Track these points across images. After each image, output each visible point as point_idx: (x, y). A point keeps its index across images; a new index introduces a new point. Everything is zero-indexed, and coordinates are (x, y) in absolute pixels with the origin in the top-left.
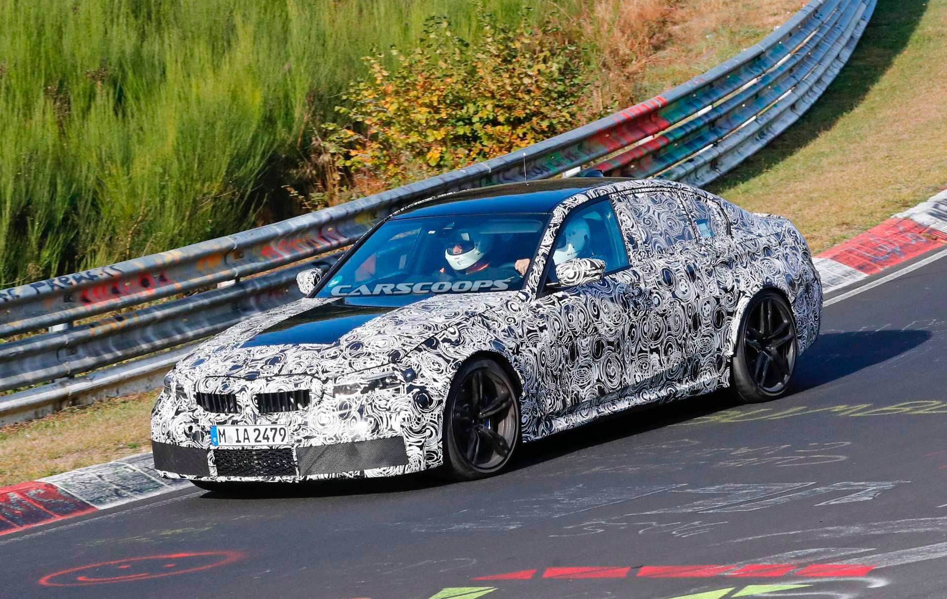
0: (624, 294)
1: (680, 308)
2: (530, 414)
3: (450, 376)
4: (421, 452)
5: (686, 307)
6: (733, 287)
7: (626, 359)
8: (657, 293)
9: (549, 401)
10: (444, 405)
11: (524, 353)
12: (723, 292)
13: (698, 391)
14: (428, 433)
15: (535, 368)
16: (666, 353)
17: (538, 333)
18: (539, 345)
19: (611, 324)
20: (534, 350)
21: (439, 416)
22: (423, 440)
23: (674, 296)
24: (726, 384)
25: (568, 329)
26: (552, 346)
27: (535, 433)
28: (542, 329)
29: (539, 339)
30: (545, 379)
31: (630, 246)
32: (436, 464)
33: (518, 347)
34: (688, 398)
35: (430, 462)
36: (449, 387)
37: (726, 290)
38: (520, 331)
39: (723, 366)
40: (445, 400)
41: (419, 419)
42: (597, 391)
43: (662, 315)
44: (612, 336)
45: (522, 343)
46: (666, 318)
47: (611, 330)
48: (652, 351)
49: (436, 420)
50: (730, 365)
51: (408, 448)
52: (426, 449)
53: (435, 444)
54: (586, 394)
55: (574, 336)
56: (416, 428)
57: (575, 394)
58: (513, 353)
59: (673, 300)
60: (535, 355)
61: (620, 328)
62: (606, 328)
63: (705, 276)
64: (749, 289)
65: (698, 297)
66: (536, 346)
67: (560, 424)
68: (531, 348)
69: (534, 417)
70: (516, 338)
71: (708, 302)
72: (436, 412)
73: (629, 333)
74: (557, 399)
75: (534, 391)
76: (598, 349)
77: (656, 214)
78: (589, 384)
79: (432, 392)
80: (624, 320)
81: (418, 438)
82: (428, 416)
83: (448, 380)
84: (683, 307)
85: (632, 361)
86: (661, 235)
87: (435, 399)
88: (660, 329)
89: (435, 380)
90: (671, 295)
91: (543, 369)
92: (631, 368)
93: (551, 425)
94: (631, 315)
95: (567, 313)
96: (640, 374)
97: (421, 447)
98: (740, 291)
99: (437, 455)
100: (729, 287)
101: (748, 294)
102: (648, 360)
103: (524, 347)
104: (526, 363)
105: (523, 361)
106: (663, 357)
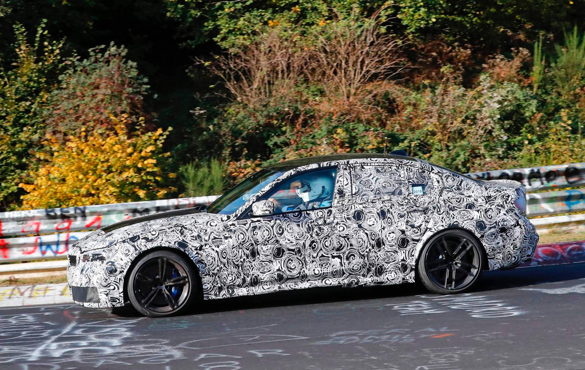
0: (311, 223)
1: (364, 234)
2: (211, 284)
3: (131, 258)
4: (107, 298)
6: (421, 225)
7: (307, 260)
8: (344, 224)
9: (231, 278)
10: (125, 273)
11: (207, 250)
12: (409, 228)
13: (383, 283)
14: (112, 287)
15: (216, 259)
16: (348, 259)
17: (223, 240)
18: (221, 247)
19: (293, 240)
21: (120, 279)
22: (108, 291)
23: (360, 226)
24: (412, 281)
25: (251, 239)
26: (233, 248)
27: (216, 295)
28: (226, 238)
29: (223, 243)
30: (226, 265)
31: (338, 196)
32: (119, 305)
33: (202, 246)
34: (373, 286)
35: (114, 303)
36: (130, 264)
37: (413, 226)
38: (207, 238)
40: (126, 271)
41: (106, 280)
43: (344, 237)
44: (293, 245)
45: (206, 245)
46: (348, 239)
47: (291, 242)
48: (333, 257)
49: (118, 281)
51: (100, 294)
52: (110, 296)
53: (118, 294)
54: (265, 277)
55: (256, 243)
56: (105, 284)
57: (255, 276)
58: (196, 249)
59: (358, 229)
60: (217, 251)
61: (301, 242)
62: (287, 241)
63: (396, 217)
64: (435, 227)
65: (384, 229)
66: (218, 247)
67: (242, 292)
68: (214, 247)
69: (214, 286)
70: (201, 241)
71: (393, 232)
72: (119, 277)
73: (310, 245)
74: (238, 278)
75: (215, 271)
76: (279, 253)
77: (375, 179)
78: (269, 271)
79: (118, 266)
80: (306, 237)
81: (105, 289)
82: (113, 279)
83: (129, 260)
84: (367, 234)
85: (313, 261)
86: (372, 191)
87: (119, 270)
89: (122, 259)
90: (357, 226)
91: (225, 261)
92: (310, 265)
93: (233, 292)
94: (314, 235)
95: (254, 231)
96: (320, 269)
97: (107, 295)
98: (427, 228)
99: (119, 300)
100: (416, 225)
101: (433, 230)
102: (330, 262)
103: (207, 247)
105: (204, 254)
106: (345, 261)
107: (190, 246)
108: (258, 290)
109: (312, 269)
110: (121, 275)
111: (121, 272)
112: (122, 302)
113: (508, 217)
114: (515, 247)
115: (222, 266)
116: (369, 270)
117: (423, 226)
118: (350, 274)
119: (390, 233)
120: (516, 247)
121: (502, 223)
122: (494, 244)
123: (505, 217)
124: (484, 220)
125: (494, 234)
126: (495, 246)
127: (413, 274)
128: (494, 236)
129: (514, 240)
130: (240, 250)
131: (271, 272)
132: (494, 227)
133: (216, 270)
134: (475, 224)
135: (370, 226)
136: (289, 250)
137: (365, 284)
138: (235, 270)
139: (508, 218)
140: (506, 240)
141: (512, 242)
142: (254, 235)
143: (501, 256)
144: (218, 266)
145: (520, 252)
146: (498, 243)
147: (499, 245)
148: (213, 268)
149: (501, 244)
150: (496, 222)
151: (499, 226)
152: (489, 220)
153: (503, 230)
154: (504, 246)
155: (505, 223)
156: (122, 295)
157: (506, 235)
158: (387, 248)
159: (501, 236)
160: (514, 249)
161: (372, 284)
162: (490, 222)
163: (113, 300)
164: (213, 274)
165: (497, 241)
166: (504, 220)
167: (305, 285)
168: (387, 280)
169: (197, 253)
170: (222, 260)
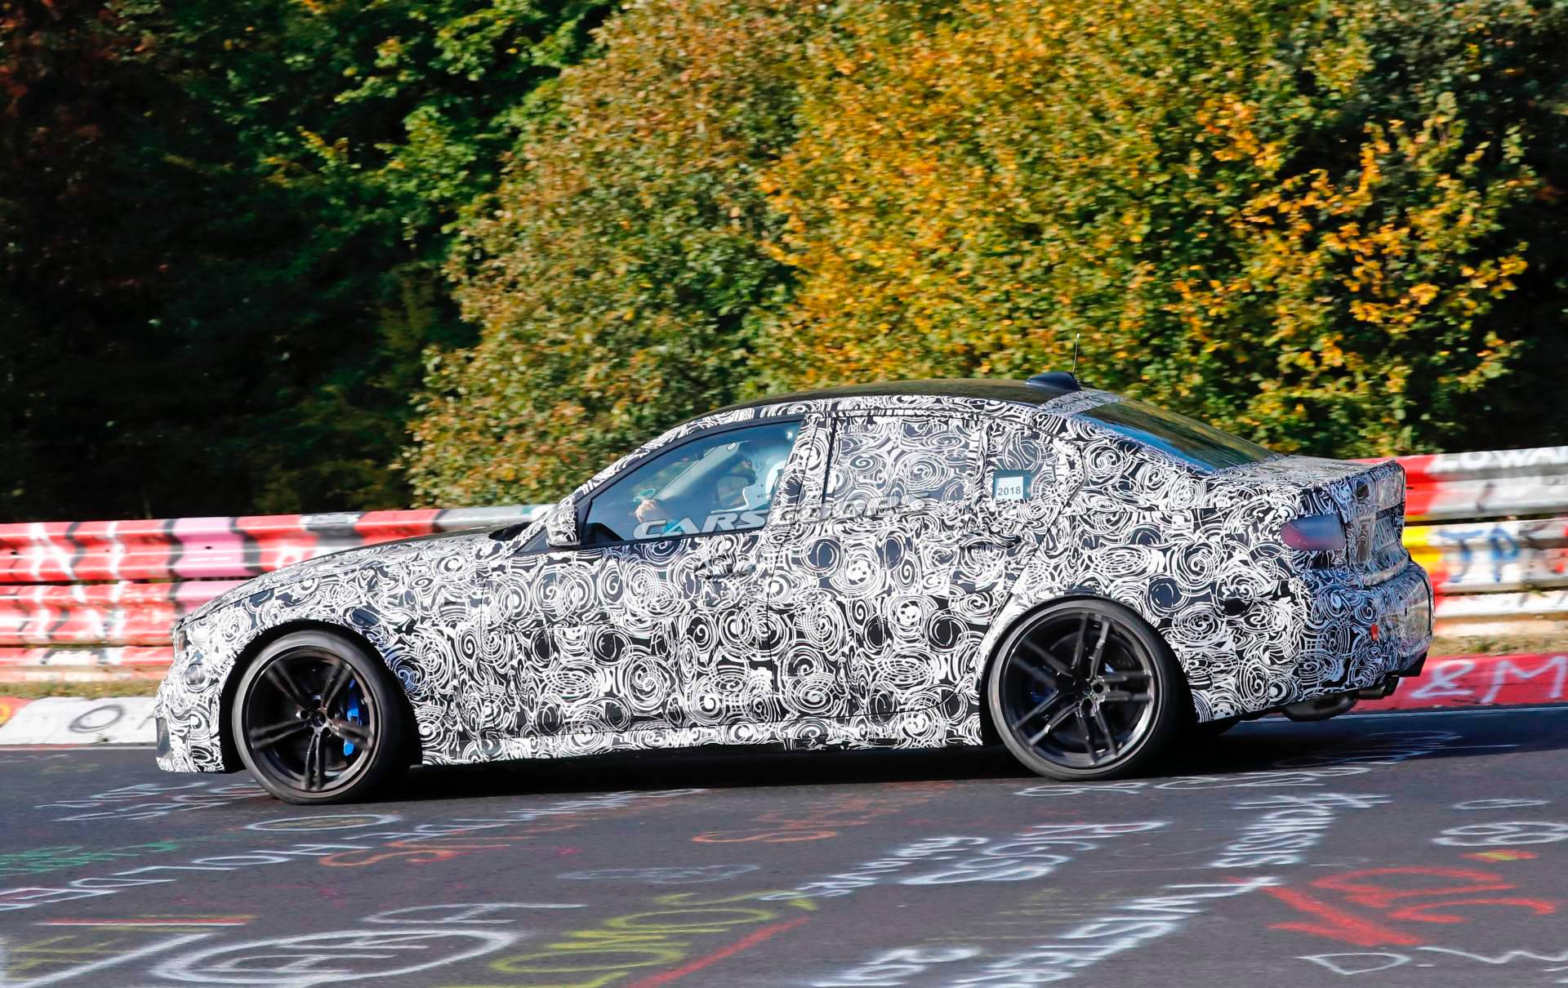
1: (834, 605)
2: (438, 723)
5: (848, 606)
6: (994, 585)
7: (684, 669)
8: (782, 576)
11: (424, 634)
12: (960, 592)
13: (893, 741)
14: (194, 721)
15: (450, 658)
16: (792, 671)
17: (467, 607)
18: (462, 627)
19: (645, 614)
20: (448, 631)
23: (825, 583)
24: (974, 740)
25: (538, 608)
26: (490, 631)
27: (453, 753)
28: (475, 603)
29: (466, 617)
30: (476, 675)
33: (413, 622)
35: (202, 762)
37: (970, 589)
39: (962, 709)
42: (602, 711)
43: (781, 612)
44: (645, 629)
45: (423, 620)
46: (791, 617)
47: (640, 621)
48: (754, 665)
50: (984, 711)
54: (574, 711)
55: (549, 621)
57: (550, 709)
59: (818, 590)
60: (449, 638)
61: (667, 622)
62: (628, 616)
65: (889, 592)
66: (454, 626)
67: (519, 748)
68: (442, 627)
70: (413, 608)
71: (914, 603)
73: (690, 631)
74: (506, 710)
75: (449, 691)
76: (609, 648)
78: (587, 696)
80: (678, 609)
84: (841, 606)
85: (700, 675)
88: (774, 633)
90: (817, 582)
94: (699, 604)
95: (546, 586)
100: (981, 584)
102: (744, 678)
103: (428, 624)
104: (427, 648)
106: (785, 678)
107: (383, 622)
108: (561, 746)
109: (697, 695)
110: (212, 689)
111: (214, 682)
112: (219, 761)
113: (1256, 571)
114: (1276, 657)
115: (466, 676)
116: (853, 706)
117: (999, 588)
118: (803, 714)
119: (905, 606)
120: (1282, 658)
121: (1232, 588)
122: (1205, 647)
123: (1244, 570)
124: (1176, 578)
125: (1206, 618)
126: (1211, 653)
127: (975, 721)
128: (1204, 624)
129: (1272, 638)
130: (509, 637)
131: (592, 698)
132: (1206, 598)
133: (449, 687)
134: (1146, 589)
135: (853, 582)
136: (635, 641)
137: (845, 744)
138: (500, 690)
139: (1254, 574)
140: (1245, 635)
141: (1266, 641)
142: (546, 597)
143: (1232, 680)
144: (455, 676)
145: (1295, 673)
146: (1220, 645)
147: (1224, 649)
148: (443, 681)
149: (1230, 646)
150: (1213, 585)
151: (1221, 594)
152: (1192, 577)
153: (1235, 607)
154: (1240, 654)
155: (1242, 588)
156: (216, 740)
157: (1247, 621)
158: (898, 645)
159: (1230, 623)
160: (1273, 663)
161: (865, 745)
162: (1193, 583)
163: (198, 753)
164: (444, 696)
165: (1216, 639)
166: (1238, 580)
167: (682, 738)
168: (903, 735)
169: (400, 641)
170: (465, 661)
